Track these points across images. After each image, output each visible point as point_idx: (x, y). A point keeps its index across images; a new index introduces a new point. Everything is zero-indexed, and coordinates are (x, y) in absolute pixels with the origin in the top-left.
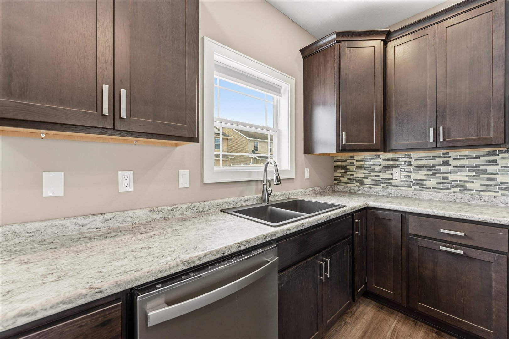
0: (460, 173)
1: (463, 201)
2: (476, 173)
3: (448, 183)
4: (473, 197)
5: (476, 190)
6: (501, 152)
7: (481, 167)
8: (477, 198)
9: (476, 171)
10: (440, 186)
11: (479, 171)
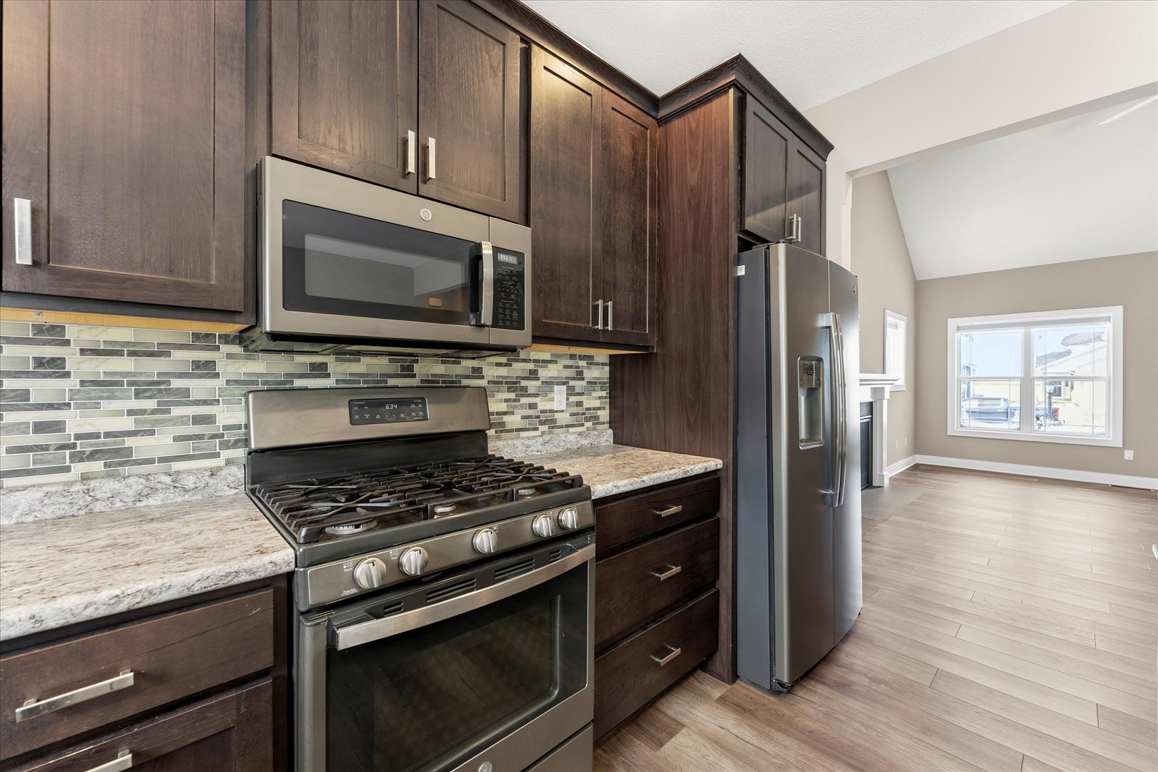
1: (118, 504)
2: (159, 404)
4: (152, 484)
5: (162, 460)
6: (226, 339)
8: (164, 486)
9: (161, 397)
11: (168, 395)
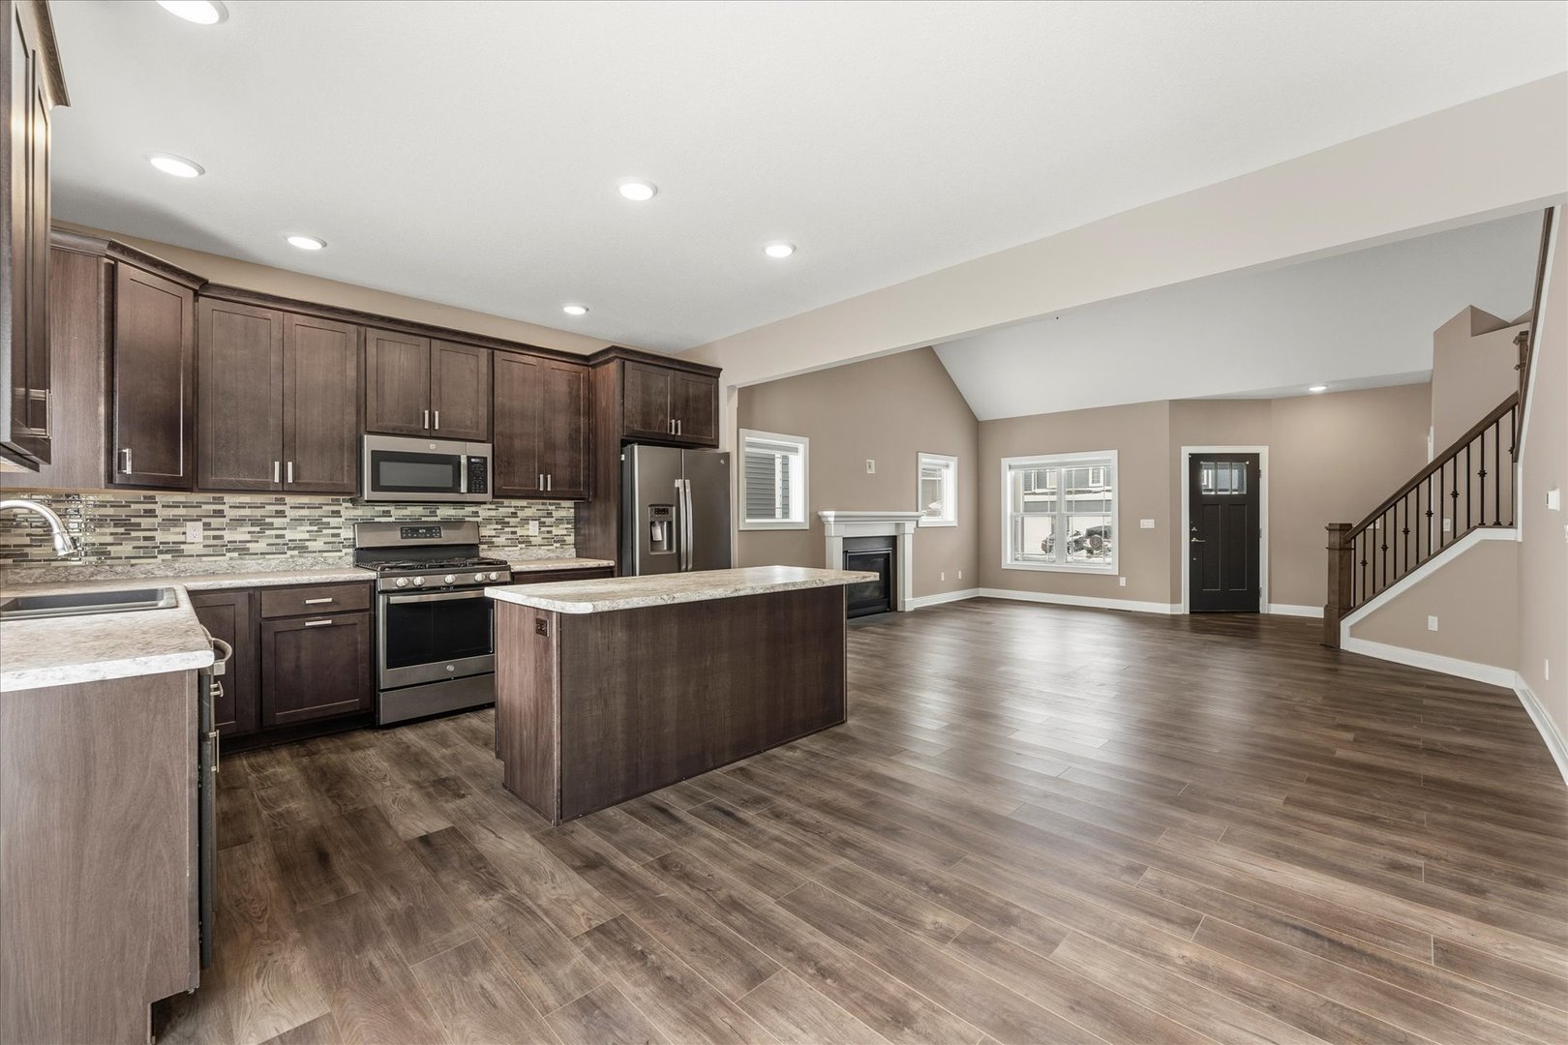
0: (299, 528)
3: (284, 544)
7: (325, 520)
10: (273, 549)
